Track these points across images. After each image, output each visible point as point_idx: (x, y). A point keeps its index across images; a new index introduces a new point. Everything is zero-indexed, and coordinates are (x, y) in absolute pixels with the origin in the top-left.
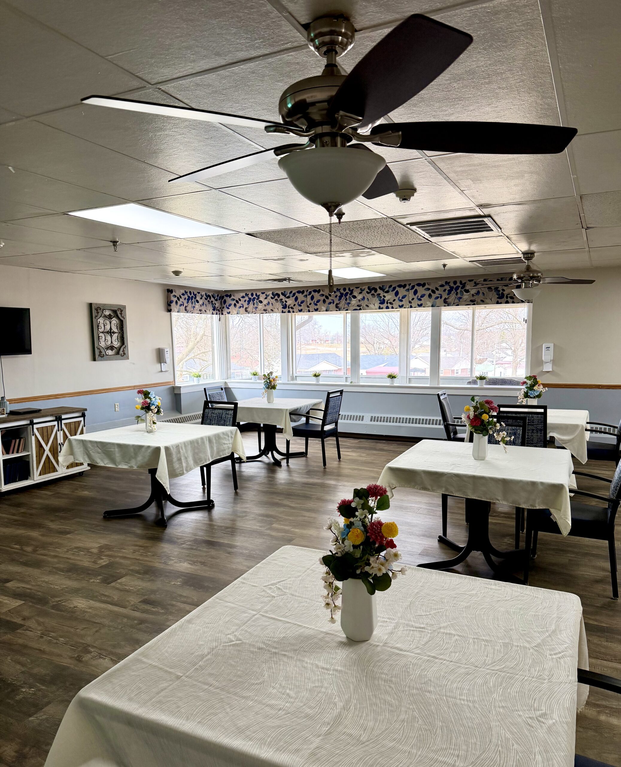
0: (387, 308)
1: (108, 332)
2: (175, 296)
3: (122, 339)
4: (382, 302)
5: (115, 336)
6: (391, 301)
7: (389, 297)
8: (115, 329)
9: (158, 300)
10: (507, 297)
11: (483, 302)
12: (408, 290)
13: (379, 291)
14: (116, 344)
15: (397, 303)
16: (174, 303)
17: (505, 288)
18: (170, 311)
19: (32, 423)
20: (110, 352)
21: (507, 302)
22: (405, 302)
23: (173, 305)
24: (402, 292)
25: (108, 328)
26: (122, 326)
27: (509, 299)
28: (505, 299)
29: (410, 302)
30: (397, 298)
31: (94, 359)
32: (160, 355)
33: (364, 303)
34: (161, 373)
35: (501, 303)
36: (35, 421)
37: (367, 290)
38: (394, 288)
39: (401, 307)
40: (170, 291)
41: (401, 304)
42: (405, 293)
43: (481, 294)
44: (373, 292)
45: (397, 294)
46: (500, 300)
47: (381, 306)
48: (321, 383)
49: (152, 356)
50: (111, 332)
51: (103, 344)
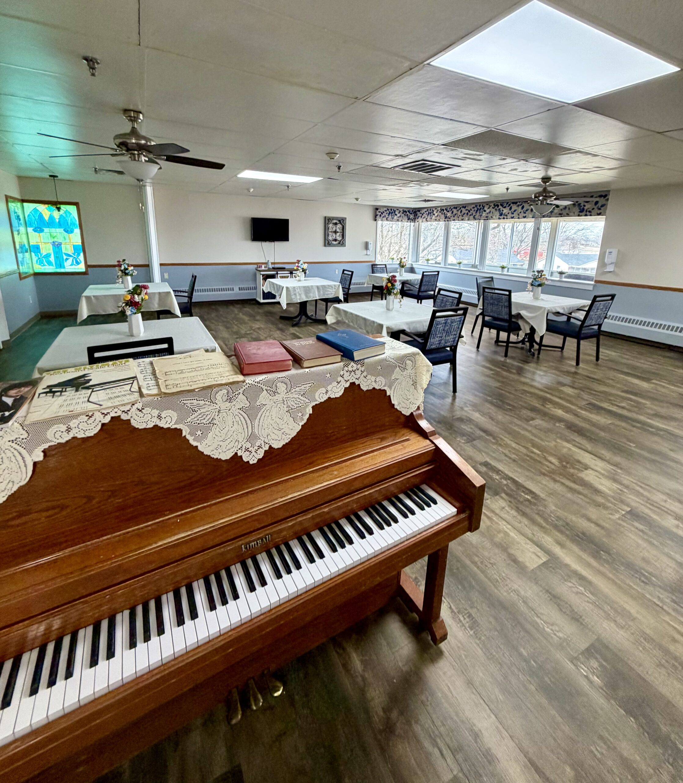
0: (504, 218)
1: (334, 232)
2: (380, 212)
3: (343, 236)
4: (501, 215)
5: (338, 234)
6: (507, 214)
7: (505, 211)
8: (338, 230)
9: (369, 214)
10: (586, 211)
11: (568, 215)
12: (518, 206)
13: (500, 207)
14: (339, 238)
15: (510, 215)
16: (378, 216)
17: (586, 204)
18: (376, 220)
19: (277, 274)
20: (334, 243)
21: (586, 215)
22: (515, 214)
23: (378, 217)
24: (514, 207)
25: (334, 229)
26: (343, 228)
27: (588, 213)
28: (584, 213)
29: (519, 215)
30: (510, 212)
31: (325, 246)
32: (366, 246)
33: (490, 215)
34: (366, 256)
35: (581, 216)
36: (279, 272)
37: (493, 206)
38: (510, 205)
39: (512, 218)
40: (377, 209)
41: (512, 216)
42: (516, 208)
43: (567, 209)
44: (496, 207)
45: (511, 209)
46: (581, 214)
47: (500, 217)
48: (462, 268)
49: (362, 246)
50: (336, 232)
51: (330, 238)
